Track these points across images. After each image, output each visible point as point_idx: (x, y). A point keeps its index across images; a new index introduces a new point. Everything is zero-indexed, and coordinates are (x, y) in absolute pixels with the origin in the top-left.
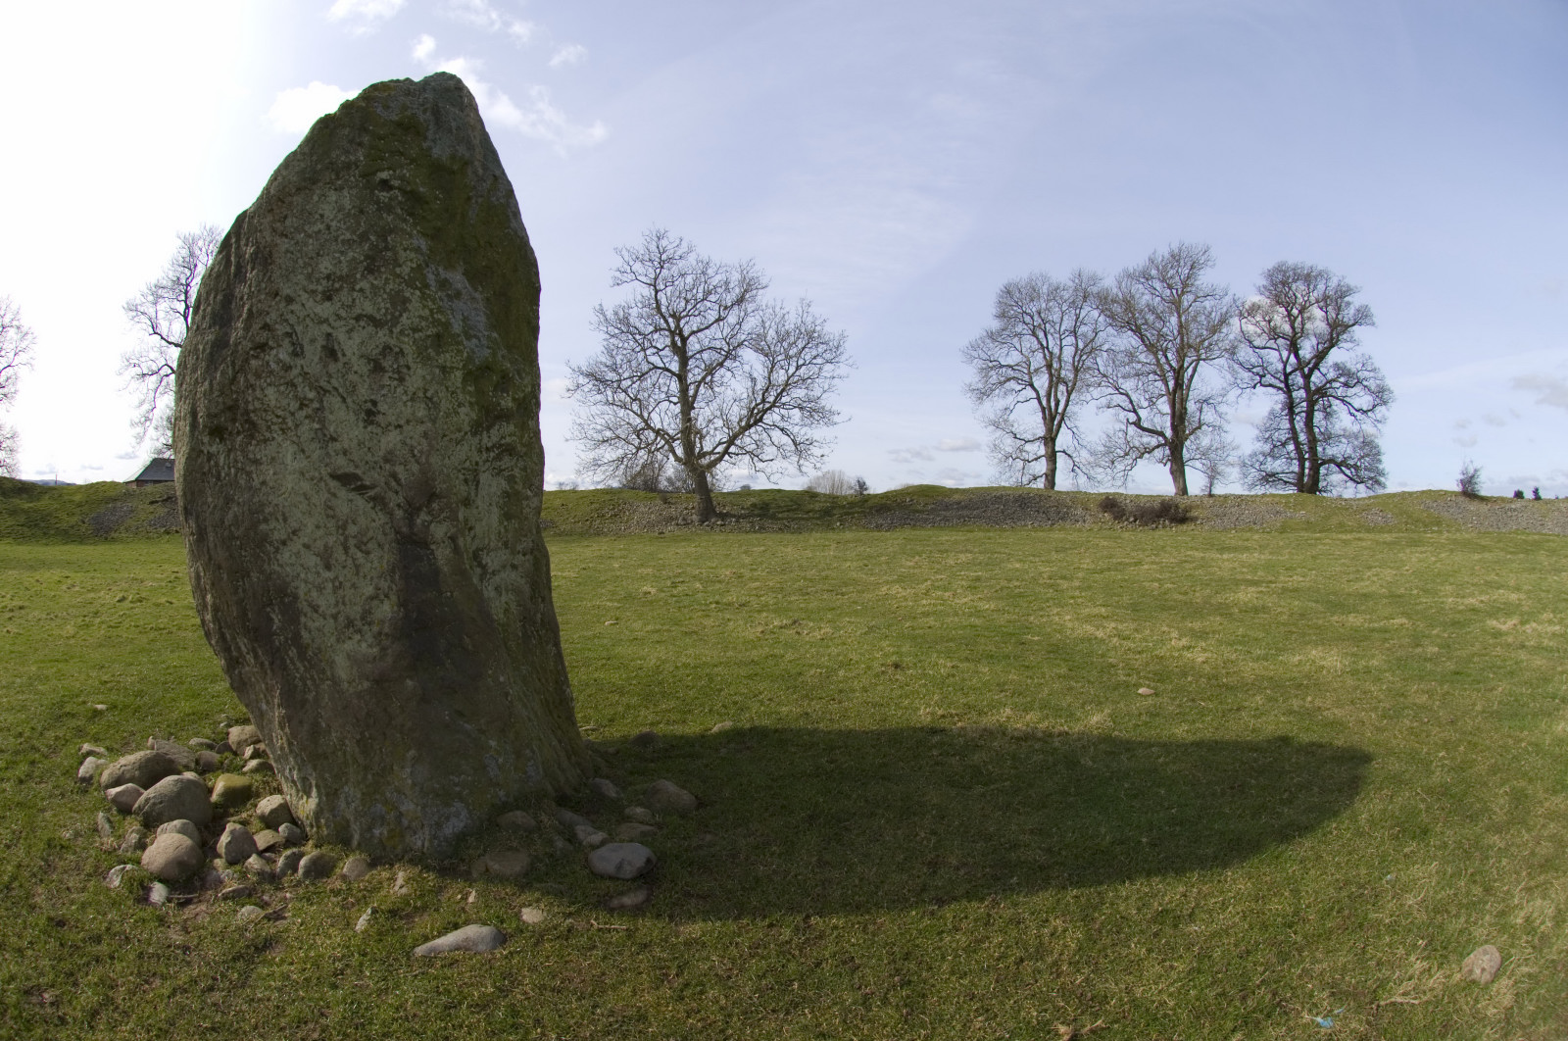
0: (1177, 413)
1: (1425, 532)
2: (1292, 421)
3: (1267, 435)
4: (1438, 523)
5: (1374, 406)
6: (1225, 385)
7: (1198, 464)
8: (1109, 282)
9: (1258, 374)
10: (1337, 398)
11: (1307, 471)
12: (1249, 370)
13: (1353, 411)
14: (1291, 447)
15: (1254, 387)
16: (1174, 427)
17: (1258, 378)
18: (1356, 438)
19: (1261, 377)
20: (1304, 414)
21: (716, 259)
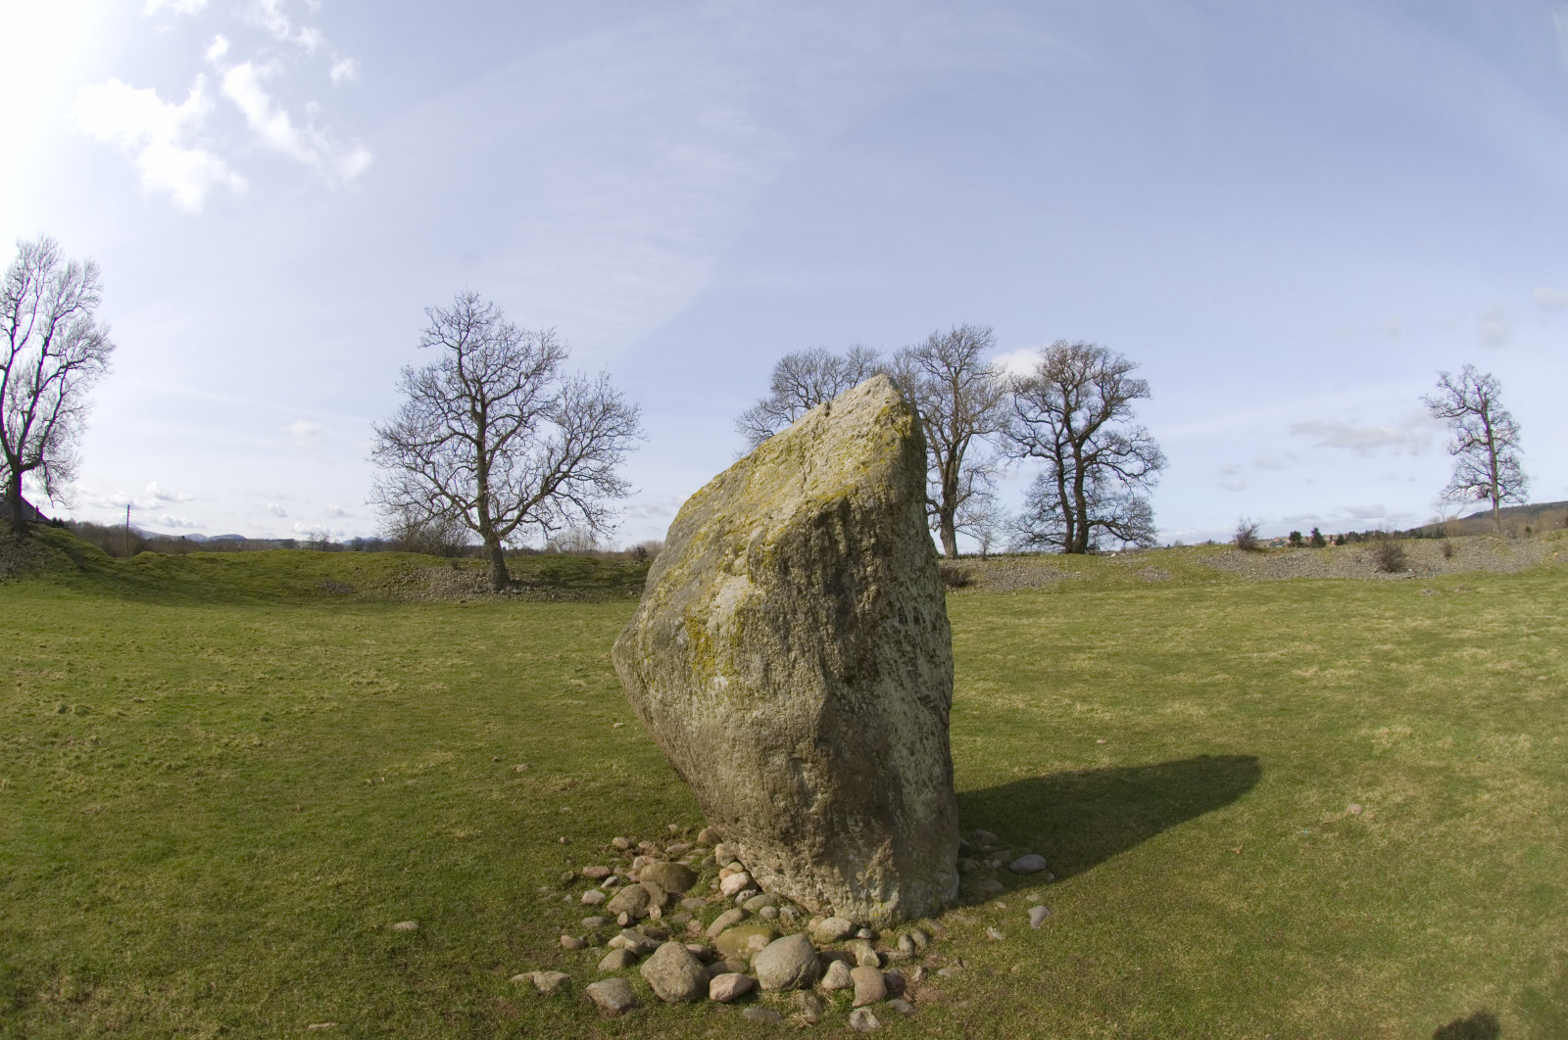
0: (950, 482)
1: (1204, 585)
2: (1061, 487)
3: (1037, 500)
4: (1216, 576)
5: (1145, 471)
6: (994, 454)
7: (968, 529)
8: (886, 358)
9: (1028, 444)
10: (1107, 464)
11: (1075, 532)
12: (1020, 441)
13: (1122, 475)
14: (1059, 510)
15: (1024, 456)
16: (945, 495)
17: (1028, 448)
18: (1127, 500)
19: (1032, 446)
20: (1074, 481)
21: (520, 327)
